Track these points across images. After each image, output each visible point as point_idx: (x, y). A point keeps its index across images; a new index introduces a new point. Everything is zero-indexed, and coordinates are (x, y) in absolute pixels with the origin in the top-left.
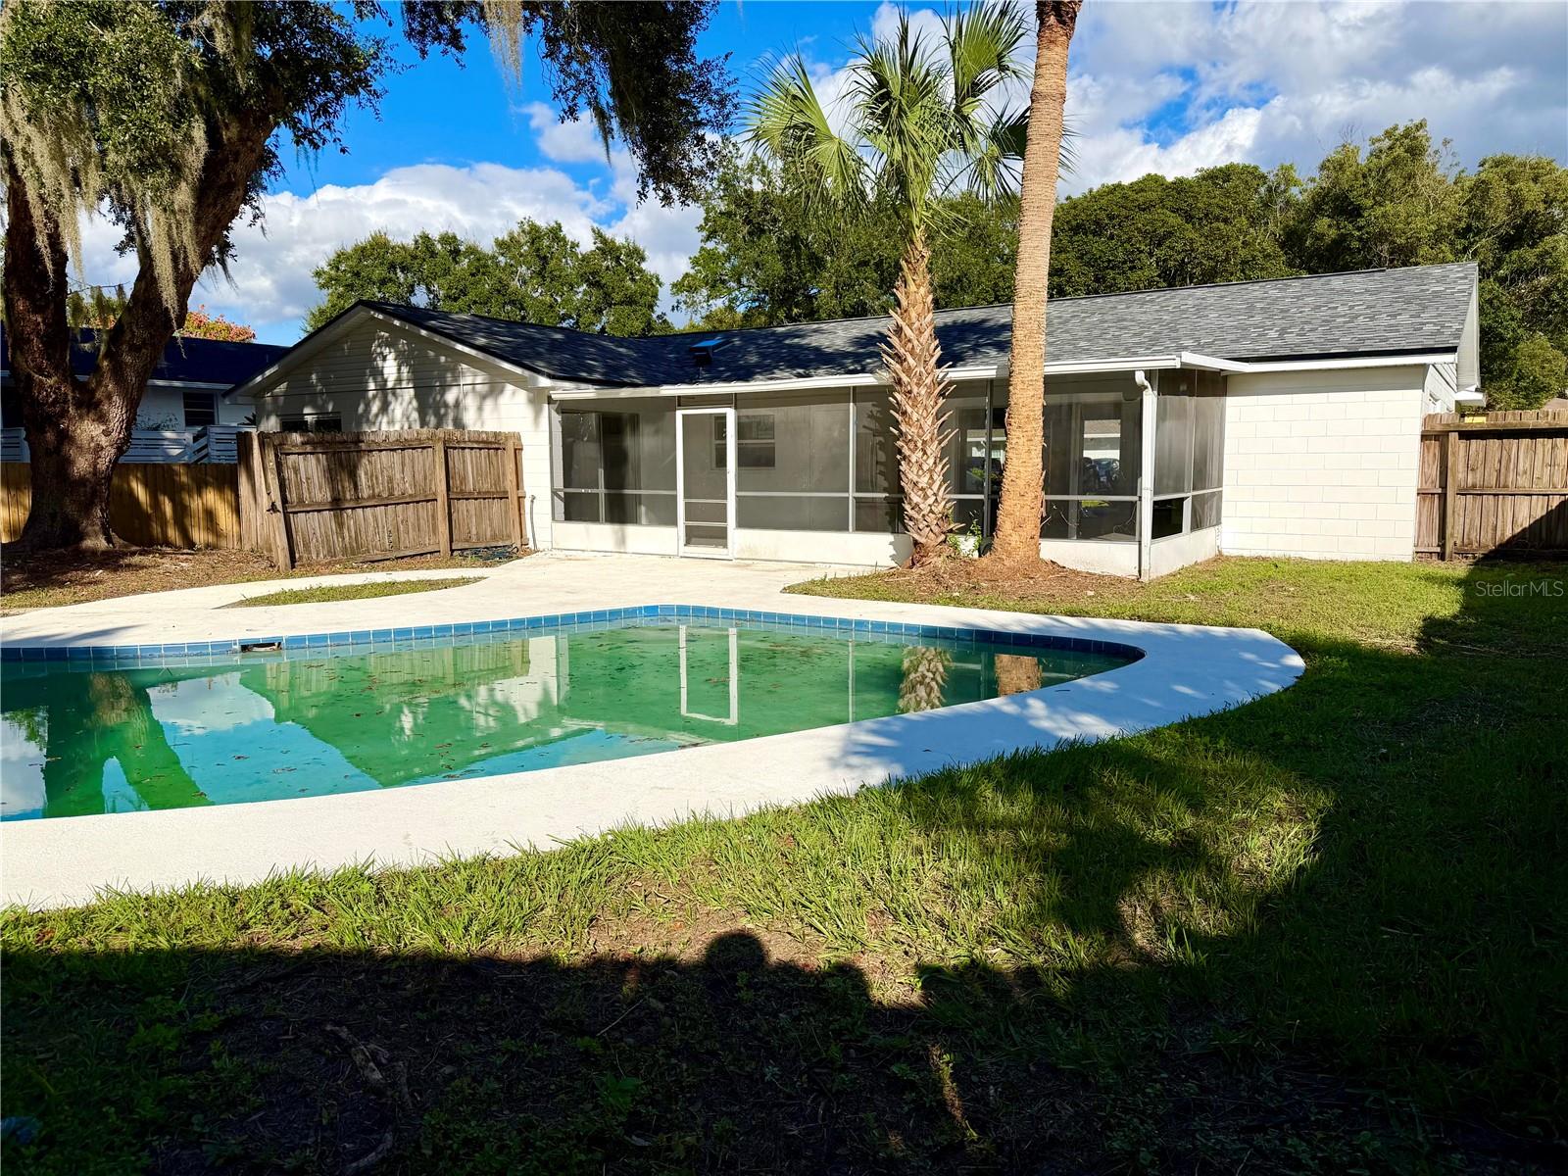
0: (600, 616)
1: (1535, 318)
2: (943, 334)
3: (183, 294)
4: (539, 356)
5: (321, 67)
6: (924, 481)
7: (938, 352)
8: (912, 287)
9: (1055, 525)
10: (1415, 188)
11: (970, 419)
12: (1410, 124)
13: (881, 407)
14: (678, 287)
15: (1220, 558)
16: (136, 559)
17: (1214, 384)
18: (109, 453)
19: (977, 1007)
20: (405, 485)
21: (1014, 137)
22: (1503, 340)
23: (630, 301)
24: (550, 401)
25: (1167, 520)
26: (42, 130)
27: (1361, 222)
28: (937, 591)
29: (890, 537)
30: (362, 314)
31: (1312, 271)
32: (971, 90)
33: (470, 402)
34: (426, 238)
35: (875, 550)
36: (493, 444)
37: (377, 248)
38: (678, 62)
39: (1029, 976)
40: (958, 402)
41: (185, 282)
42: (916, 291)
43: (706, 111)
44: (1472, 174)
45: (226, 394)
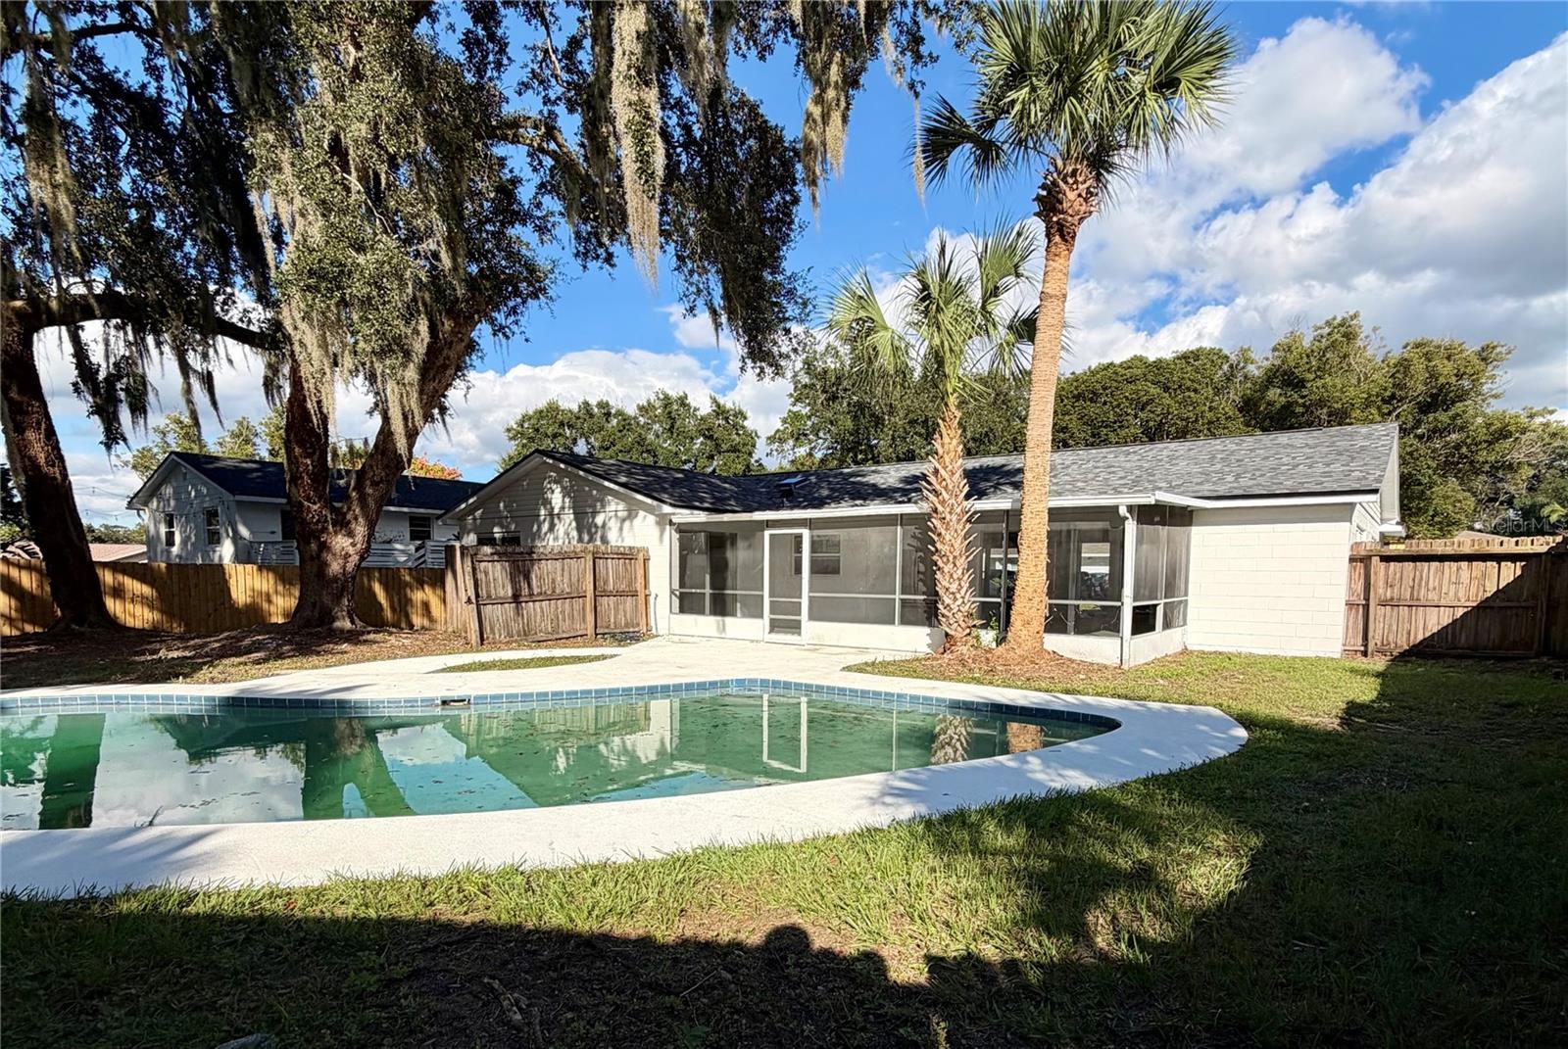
0: (702, 686)
1: (1447, 467)
2: (970, 475)
3: (411, 446)
4: (664, 490)
5: (513, 280)
6: (954, 587)
7: (967, 489)
8: (946, 440)
9: (1056, 623)
10: (1349, 365)
11: (991, 541)
12: (1346, 315)
13: (922, 530)
14: (771, 439)
15: (1185, 651)
16: (371, 636)
17: (1182, 517)
18: (354, 559)
20: (563, 586)
21: (1026, 328)
22: (1420, 484)
23: (734, 450)
24: (671, 523)
25: (1144, 621)
26: (312, 326)
27: (1305, 392)
28: (962, 672)
29: (927, 630)
30: (537, 459)
31: (1265, 430)
32: (992, 293)
33: (613, 525)
34: (586, 404)
35: (916, 640)
36: (628, 556)
37: (551, 412)
38: (772, 274)
40: (981, 526)
41: (412, 435)
42: (949, 441)
43: (792, 310)
44: (1396, 354)
45: (439, 517)
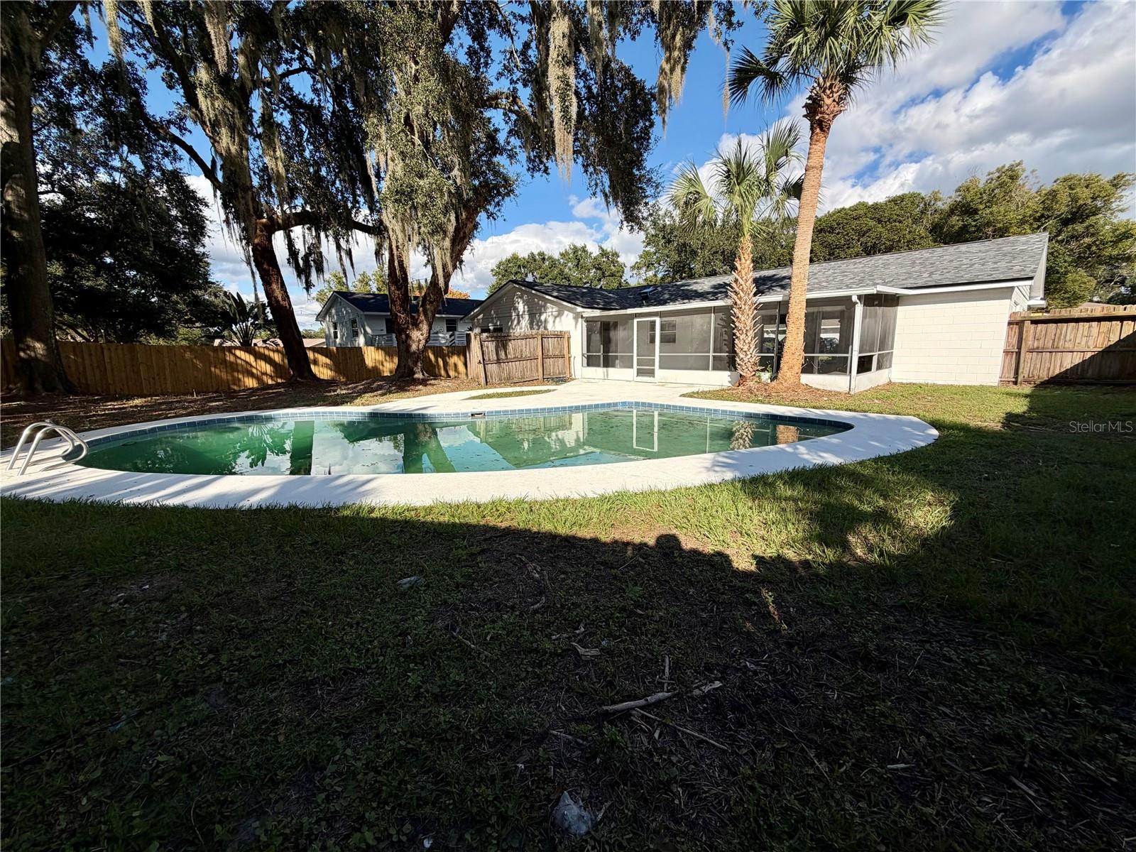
0: (603, 406)
1: (1079, 261)
2: (757, 281)
3: (447, 284)
4: (578, 299)
5: (496, 187)
6: (746, 348)
7: (755, 290)
8: (743, 261)
9: (808, 368)
10: (1011, 197)
11: (768, 320)
12: (1012, 164)
13: (727, 318)
14: (633, 268)
15: (890, 383)
16: (433, 382)
17: (892, 301)
18: (423, 342)
19: (782, 574)
20: (526, 353)
21: (795, 190)
22: (1058, 273)
23: (612, 275)
24: (582, 317)
25: (864, 365)
26: (397, 222)
27: (977, 217)
28: (751, 396)
29: (728, 373)
30: (511, 285)
32: (774, 167)
33: (551, 320)
34: (532, 254)
35: (722, 379)
36: (559, 336)
37: (515, 258)
38: (639, 170)
39: (806, 563)
40: (764, 312)
41: (447, 277)
42: (745, 263)
43: (650, 191)
44: (1049, 186)
45: (461, 319)
